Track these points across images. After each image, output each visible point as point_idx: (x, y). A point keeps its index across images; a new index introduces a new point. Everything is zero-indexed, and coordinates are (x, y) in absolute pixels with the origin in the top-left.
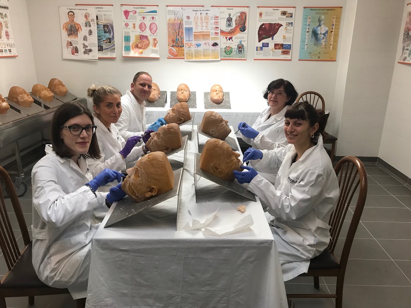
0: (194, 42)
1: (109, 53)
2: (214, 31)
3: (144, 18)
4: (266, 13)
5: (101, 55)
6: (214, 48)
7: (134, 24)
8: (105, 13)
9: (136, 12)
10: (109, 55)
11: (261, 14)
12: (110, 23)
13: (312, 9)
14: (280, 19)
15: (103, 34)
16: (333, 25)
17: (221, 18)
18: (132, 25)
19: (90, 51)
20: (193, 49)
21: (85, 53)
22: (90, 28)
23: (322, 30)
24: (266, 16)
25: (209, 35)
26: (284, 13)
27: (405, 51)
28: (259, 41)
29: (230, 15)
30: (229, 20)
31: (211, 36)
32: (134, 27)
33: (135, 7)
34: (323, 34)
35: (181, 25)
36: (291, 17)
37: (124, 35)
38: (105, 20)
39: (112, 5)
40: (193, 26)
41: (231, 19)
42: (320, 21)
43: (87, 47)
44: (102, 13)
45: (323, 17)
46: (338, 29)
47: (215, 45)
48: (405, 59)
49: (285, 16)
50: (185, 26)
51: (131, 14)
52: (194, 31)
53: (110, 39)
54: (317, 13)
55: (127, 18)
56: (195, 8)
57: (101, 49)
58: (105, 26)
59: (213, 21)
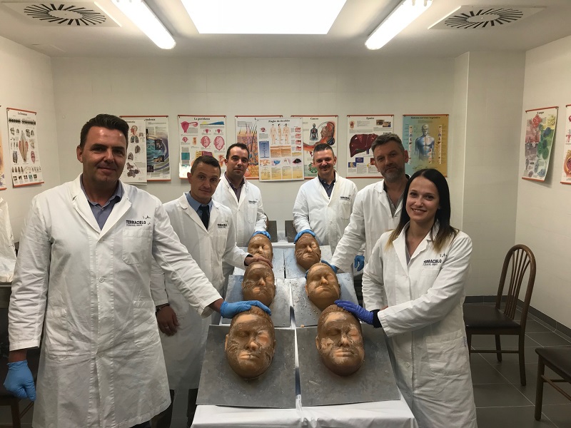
0: (271, 159)
1: (161, 174)
2: (296, 146)
3: (207, 131)
4: (359, 122)
5: (151, 177)
6: (296, 165)
7: (195, 139)
8: (157, 125)
9: (197, 124)
10: (161, 177)
11: (352, 124)
12: (164, 137)
13: (413, 117)
14: (375, 129)
15: (154, 151)
16: (439, 135)
17: (304, 130)
18: (193, 140)
19: (137, 172)
20: (270, 167)
21: (129, 175)
22: (138, 144)
23: (428, 140)
24: (358, 126)
25: (289, 150)
26: (380, 122)
27: (530, 165)
28: (352, 156)
29: (314, 126)
30: (314, 131)
31: (292, 152)
32: (195, 142)
33: (196, 118)
34: (429, 146)
35: (254, 139)
36: (389, 126)
37: (181, 152)
38: (157, 133)
39: (167, 116)
40: (269, 139)
41: (317, 130)
42: (423, 130)
43: (132, 167)
44: (154, 126)
45: (427, 126)
46: (445, 139)
47: (297, 161)
48: (531, 174)
49: (381, 126)
50: (259, 140)
51: (190, 126)
52: (270, 145)
53: (163, 157)
54: (419, 122)
55: (185, 131)
56: (272, 119)
57: (150, 169)
58: (156, 141)
59: (294, 133)
